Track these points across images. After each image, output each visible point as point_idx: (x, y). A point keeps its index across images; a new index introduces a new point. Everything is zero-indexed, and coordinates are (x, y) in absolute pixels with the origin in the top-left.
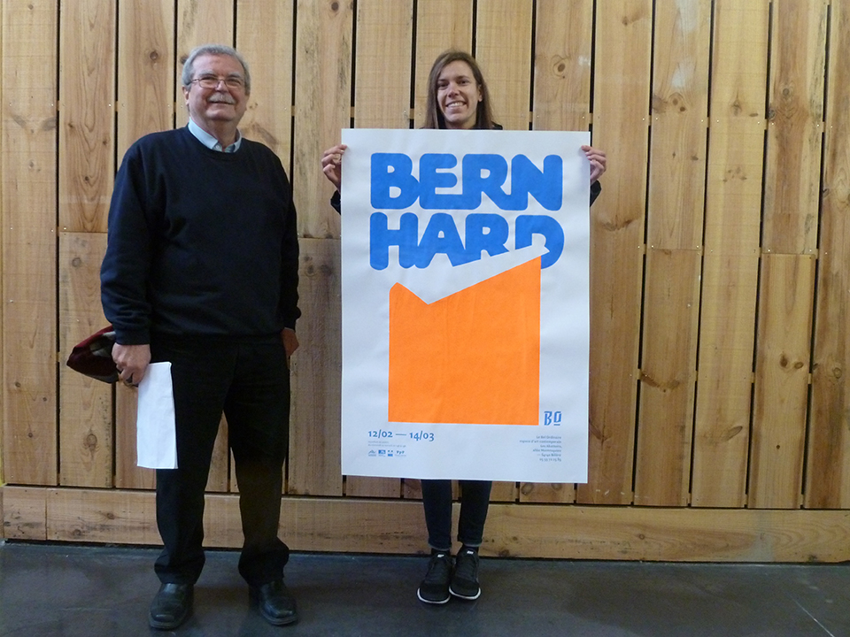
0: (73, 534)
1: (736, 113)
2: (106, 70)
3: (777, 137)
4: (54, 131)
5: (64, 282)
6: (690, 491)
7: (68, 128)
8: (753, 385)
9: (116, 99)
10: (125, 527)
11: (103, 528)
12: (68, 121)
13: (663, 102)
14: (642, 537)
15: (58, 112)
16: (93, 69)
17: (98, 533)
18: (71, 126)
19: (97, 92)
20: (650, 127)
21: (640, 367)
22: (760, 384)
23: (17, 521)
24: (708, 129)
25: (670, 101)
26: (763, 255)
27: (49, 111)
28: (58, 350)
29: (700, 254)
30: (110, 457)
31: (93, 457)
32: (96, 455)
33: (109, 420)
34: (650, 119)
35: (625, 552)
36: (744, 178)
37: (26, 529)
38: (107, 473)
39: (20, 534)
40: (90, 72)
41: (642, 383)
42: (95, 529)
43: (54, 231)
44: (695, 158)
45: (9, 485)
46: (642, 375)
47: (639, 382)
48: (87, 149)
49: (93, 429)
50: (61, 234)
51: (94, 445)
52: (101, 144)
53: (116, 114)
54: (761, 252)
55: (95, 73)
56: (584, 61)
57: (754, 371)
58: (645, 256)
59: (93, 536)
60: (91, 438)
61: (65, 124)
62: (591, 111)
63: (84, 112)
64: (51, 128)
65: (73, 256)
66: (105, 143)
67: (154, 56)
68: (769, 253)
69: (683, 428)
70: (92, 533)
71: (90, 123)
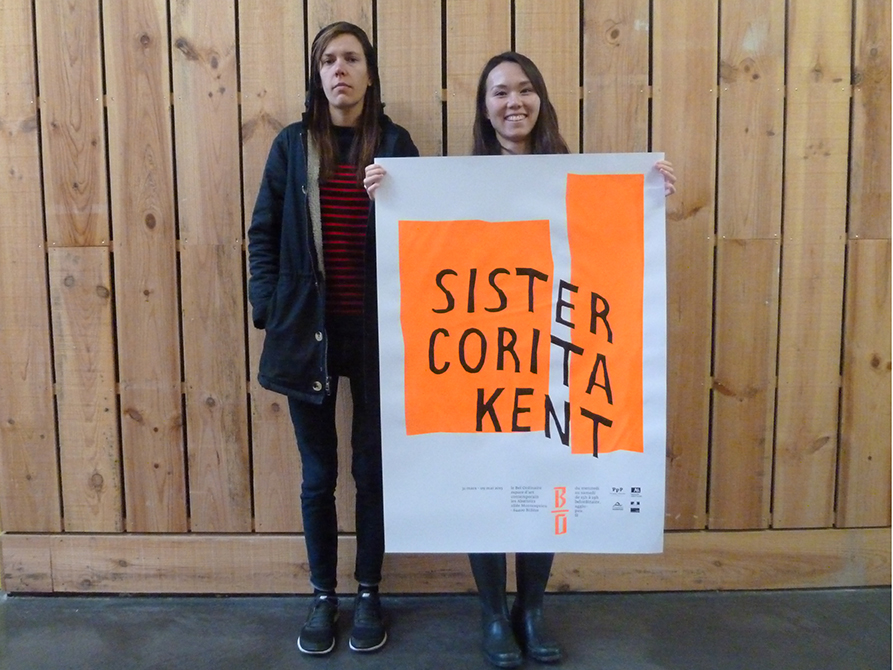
0: (82, 584)
1: (817, 80)
2: (91, 58)
3: (864, 105)
4: (36, 132)
5: (56, 304)
6: (771, 511)
7: (51, 128)
8: (840, 390)
9: (105, 93)
10: (139, 575)
11: (116, 576)
12: (51, 120)
13: (733, 69)
14: (718, 564)
15: (39, 111)
16: (76, 59)
17: (110, 583)
18: (54, 126)
19: (82, 86)
20: (718, 100)
21: (712, 374)
22: (849, 389)
23: (18, 573)
24: (785, 99)
25: (741, 68)
26: (850, 242)
27: (29, 110)
28: (54, 381)
29: (778, 243)
30: (119, 499)
31: (99, 500)
32: (103, 497)
33: (116, 456)
34: (719, 90)
35: (699, 582)
36: (827, 154)
37: (31, 580)
38: (116, 515)
39: (24, 586)
40: (73, 61)
41: (715, 393)
42: (106, 578)
43: (41, 246)
44: (771, 133)
45: (8, 533)
46: (715, 383)
47: (711, 391)
48: (75, 152)
49: (98, 468)
50: (50, 250)
51: (101, 486)
52: (90, 144)
53: (105, 109)
54: (847, 238)
55: (78, 62)
56: (642, 25)
57: (841, 373)
58: (715, 248)
59: (105, 586)
60: (97, 478)
61: (47, 123)
62: (650, 83)
63: (69, 108)
64: (32, 129)
65: (65, 275)
66: (94, 143)
67: (145, 40)
68: (857, 239)
69: (762, 441)
70: (104, 582)
71: (75, 121)
